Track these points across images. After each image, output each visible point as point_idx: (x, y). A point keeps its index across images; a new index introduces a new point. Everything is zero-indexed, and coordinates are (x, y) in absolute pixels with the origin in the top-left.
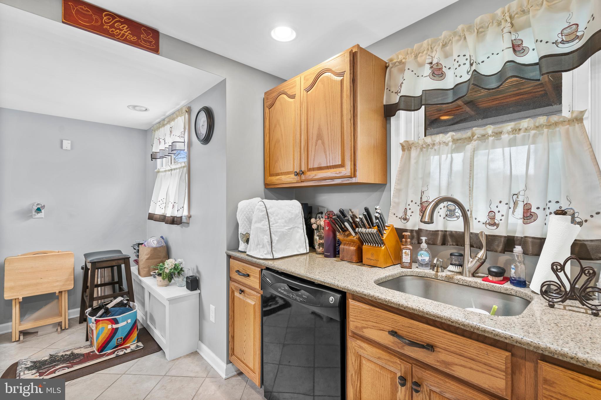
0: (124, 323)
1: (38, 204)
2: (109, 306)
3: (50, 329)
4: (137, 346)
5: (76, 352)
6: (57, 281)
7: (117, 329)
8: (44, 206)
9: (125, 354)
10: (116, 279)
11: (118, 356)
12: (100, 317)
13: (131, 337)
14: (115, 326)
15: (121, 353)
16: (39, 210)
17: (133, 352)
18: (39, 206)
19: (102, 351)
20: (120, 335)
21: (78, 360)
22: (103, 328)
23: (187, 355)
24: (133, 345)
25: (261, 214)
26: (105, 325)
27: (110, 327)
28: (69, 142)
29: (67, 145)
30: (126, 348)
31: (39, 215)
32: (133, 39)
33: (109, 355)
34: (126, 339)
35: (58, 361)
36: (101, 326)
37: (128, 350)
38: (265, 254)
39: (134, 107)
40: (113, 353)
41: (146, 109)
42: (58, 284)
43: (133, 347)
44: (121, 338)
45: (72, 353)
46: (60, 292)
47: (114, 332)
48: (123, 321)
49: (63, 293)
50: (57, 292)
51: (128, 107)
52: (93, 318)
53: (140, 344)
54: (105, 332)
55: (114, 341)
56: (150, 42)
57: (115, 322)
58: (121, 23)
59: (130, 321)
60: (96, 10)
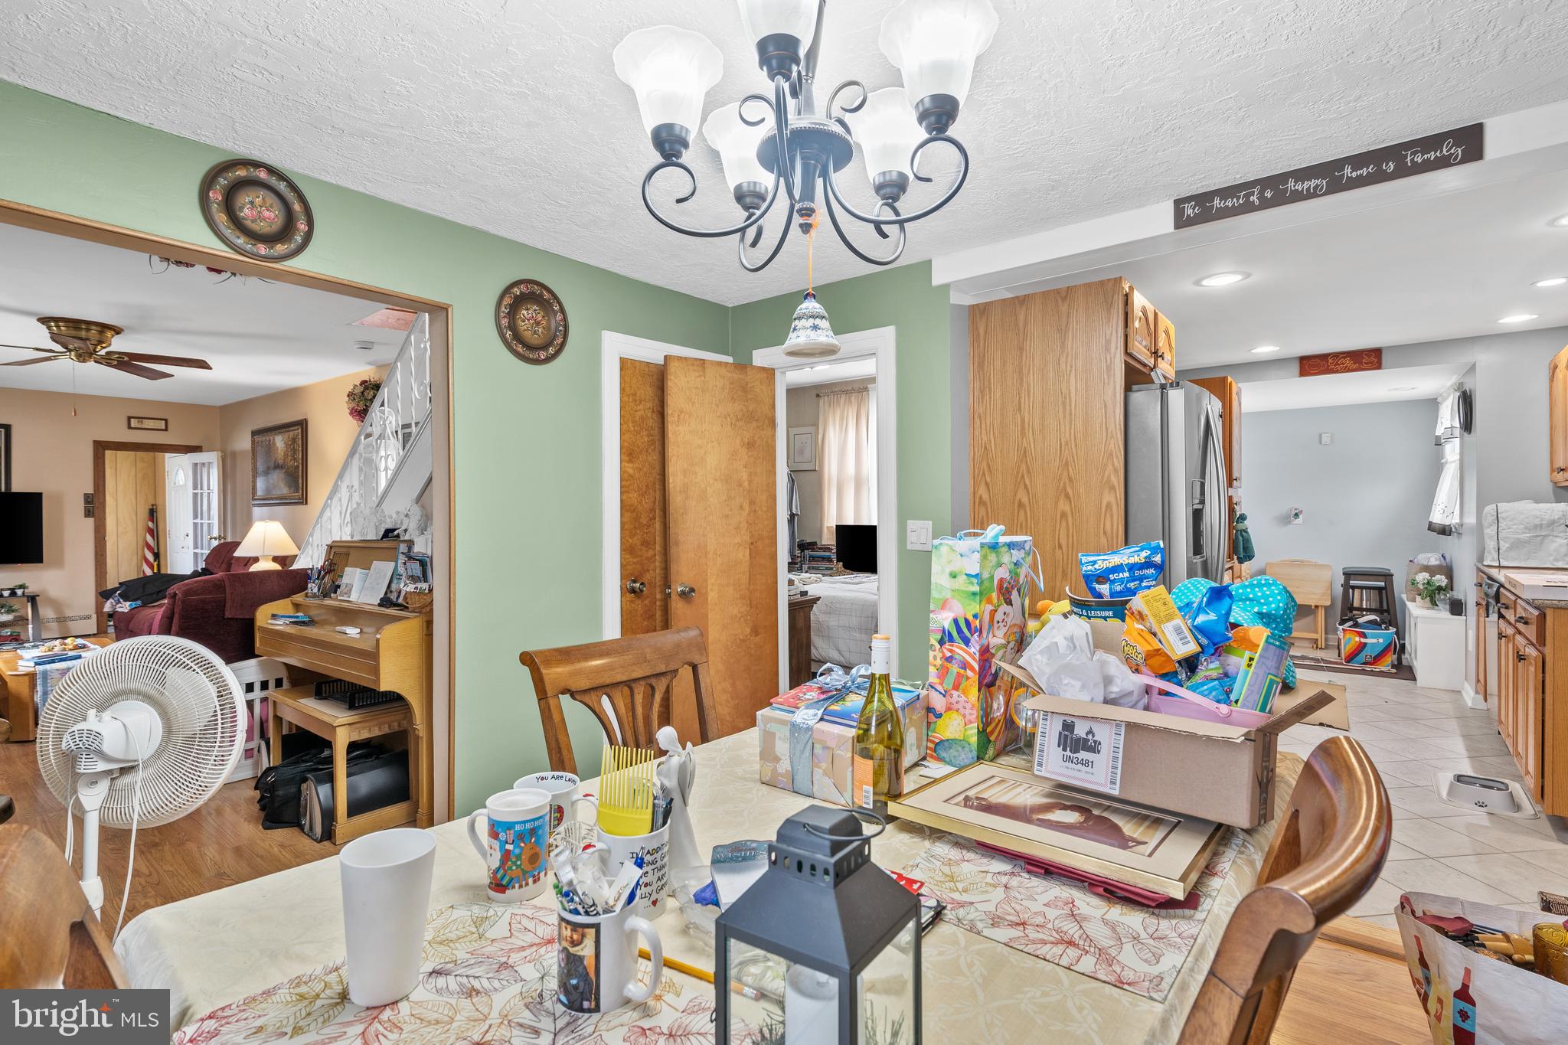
0: (1374, 640)
1: (1296, 509)
2: (1361, 620)
4: (1389, 669)
6: (1315, 593)
7: (1365, 644)
8: (1302, 510)
9: (1372, 670)
10: (1385, 607)
11: (1364, 669)
12: (1349, 628)
13: (1383, 659)
14: (1363, 640)
15: (1369, 668)
16: (1296, 515)
17: (1382, 671)
18: (1297, 511)
19: (1348, 662)
20: (1369, 653)
22: (1350, 639)
23: (1444, 689)
24: (1385, 666)
25: (1491, 519)
26: (1352, 636)
27: (1357, 639)
28: (1329, 435)
29: (1326, 439)
30: (1375, 666)
31: (1297, 521)
32: (1355, 366)
33: (1354, 666)
34: (1377, 659)
36: (1348, 636)
37: (1377, 669)
40: (1361, 667)
42: (1314, 596)
43: (1383, 668)
44: (1371, 655)
46: (1317, 607)
47: (1363, 645)
49: (1320, 608)
50: (1313, 605)
52: (1341, 627)
53: (1395, 669)
54: (1353, 642)
55: (1362, 657)
56: (1372, 363)
57: (1363, 635)
58: (1345, 358)
59: (1381, 640)
60: (1324, 357)
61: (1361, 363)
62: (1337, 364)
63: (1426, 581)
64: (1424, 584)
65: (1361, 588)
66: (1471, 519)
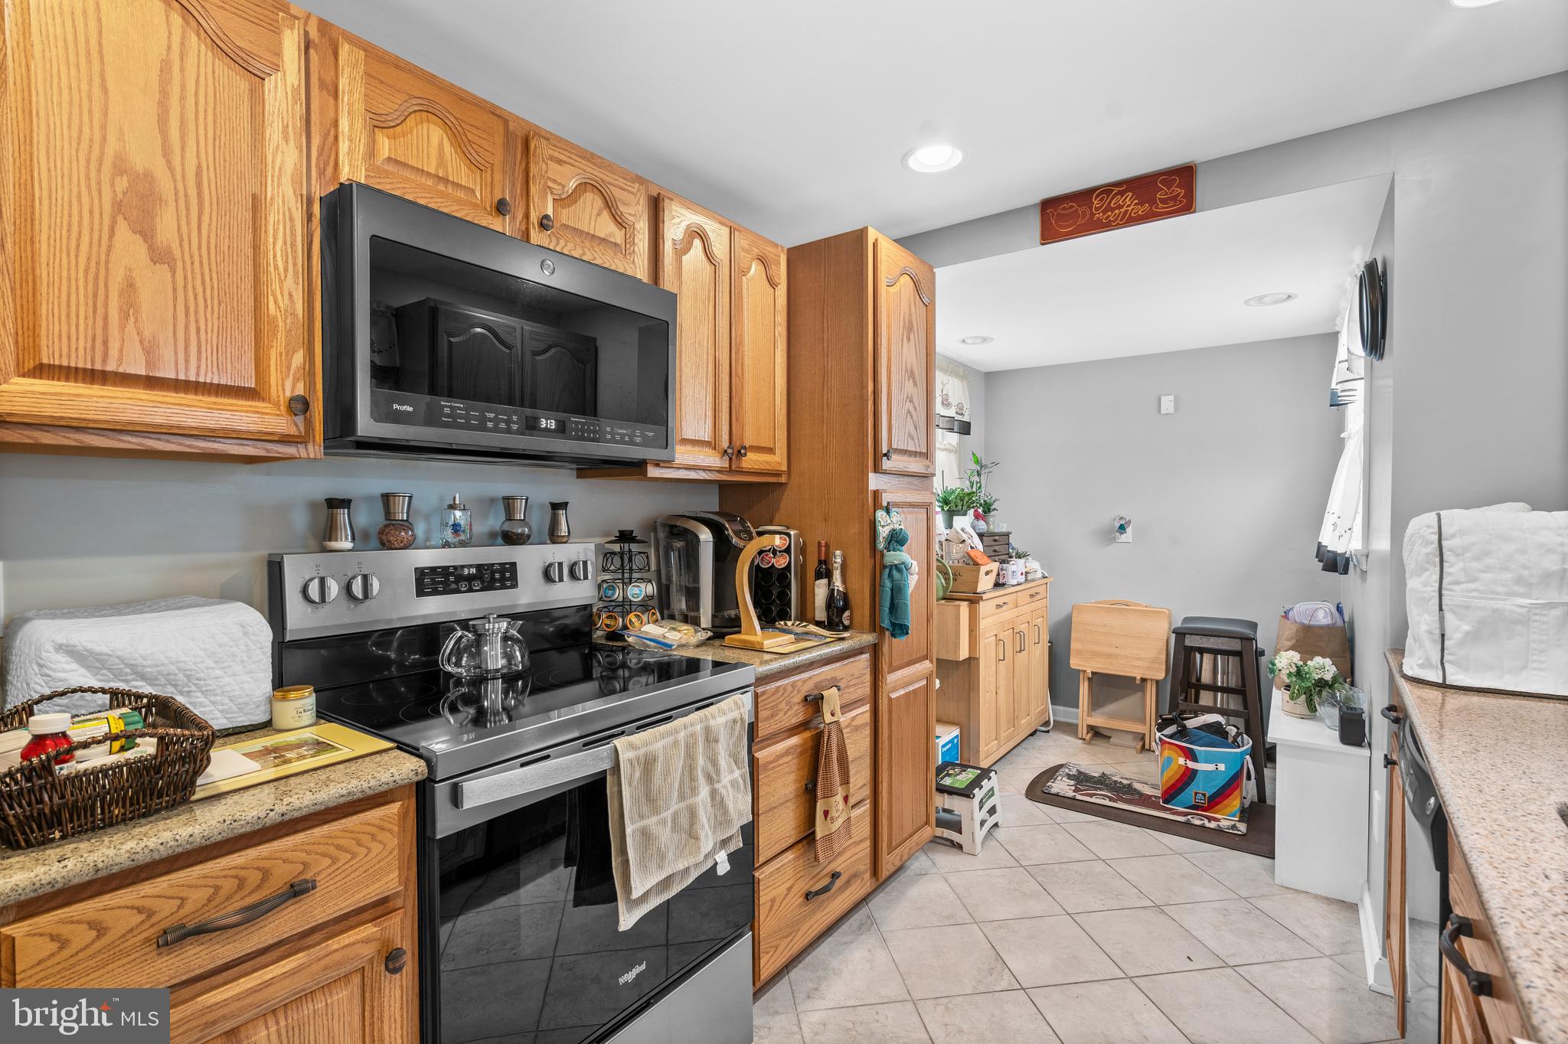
0: (1210, 767)
1: (1121, 518)
2: (1192, 723)
3: (1129, 741)
4: (1234, 827)
5: (1137, 786)
6: (1139, 659)
7: (1195, 772)
8: (1129, 522)
9: (1203, 826)
11: (1188, 823)
12: (1171, 737)
13: (1225, 802)
14: (1191, 765)
15: (1197, 822)
16: (1122, 529)
17: (1219, 831)
18: (1123, 522)
19: (1166, 801)
20: (1201, 788)
21: (1129, 797)
22: (1170, 760)
23: (1327, 898)
24: (1227, 819)
25: (1425, 551)
26: (1173, 754)
27: (1181, 761)
28: (1172, 398)
29: (1168, 404)
30: (1210, 819)
31: (1124, 538)
32: (1141, 210)
33: (1175, 813)
34: (1215, 801)
35: (1106, 785)
36: (1168, 754)
37: (1213, 825)
38: (1421, 666)
39: (1260, 299)
40: (1185, 814)
41: (1289, 296)
42: (1140, 663)
43: (1224, 824)
44: (1204, 795)
45: (1129, 785)
46: (1144, 680)
47: (1189, 776)
48: (1207, 761)
49: (1149, 683)
50: (1138, 678)
51: (1246, 302)
52: (1158, 734)
53: (1242, 827)
54: (1173, 768)
55: (1188, 795)
56: (1174, 199)
57: (1191, 755)
58: (1121, 193)
59: (1222, 767)
60: (1083, 196)
61: (1152, 202)
62: (1109, 209)
63: (1294, 670)
64: (1290, 675)
65: (1215, 652)
66: (1382, 544)
